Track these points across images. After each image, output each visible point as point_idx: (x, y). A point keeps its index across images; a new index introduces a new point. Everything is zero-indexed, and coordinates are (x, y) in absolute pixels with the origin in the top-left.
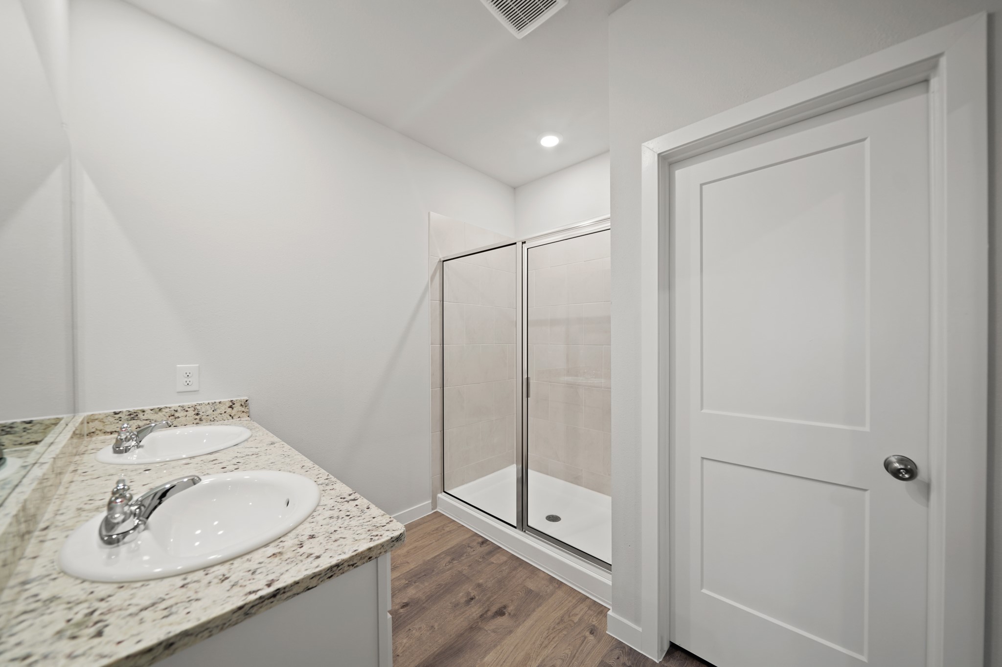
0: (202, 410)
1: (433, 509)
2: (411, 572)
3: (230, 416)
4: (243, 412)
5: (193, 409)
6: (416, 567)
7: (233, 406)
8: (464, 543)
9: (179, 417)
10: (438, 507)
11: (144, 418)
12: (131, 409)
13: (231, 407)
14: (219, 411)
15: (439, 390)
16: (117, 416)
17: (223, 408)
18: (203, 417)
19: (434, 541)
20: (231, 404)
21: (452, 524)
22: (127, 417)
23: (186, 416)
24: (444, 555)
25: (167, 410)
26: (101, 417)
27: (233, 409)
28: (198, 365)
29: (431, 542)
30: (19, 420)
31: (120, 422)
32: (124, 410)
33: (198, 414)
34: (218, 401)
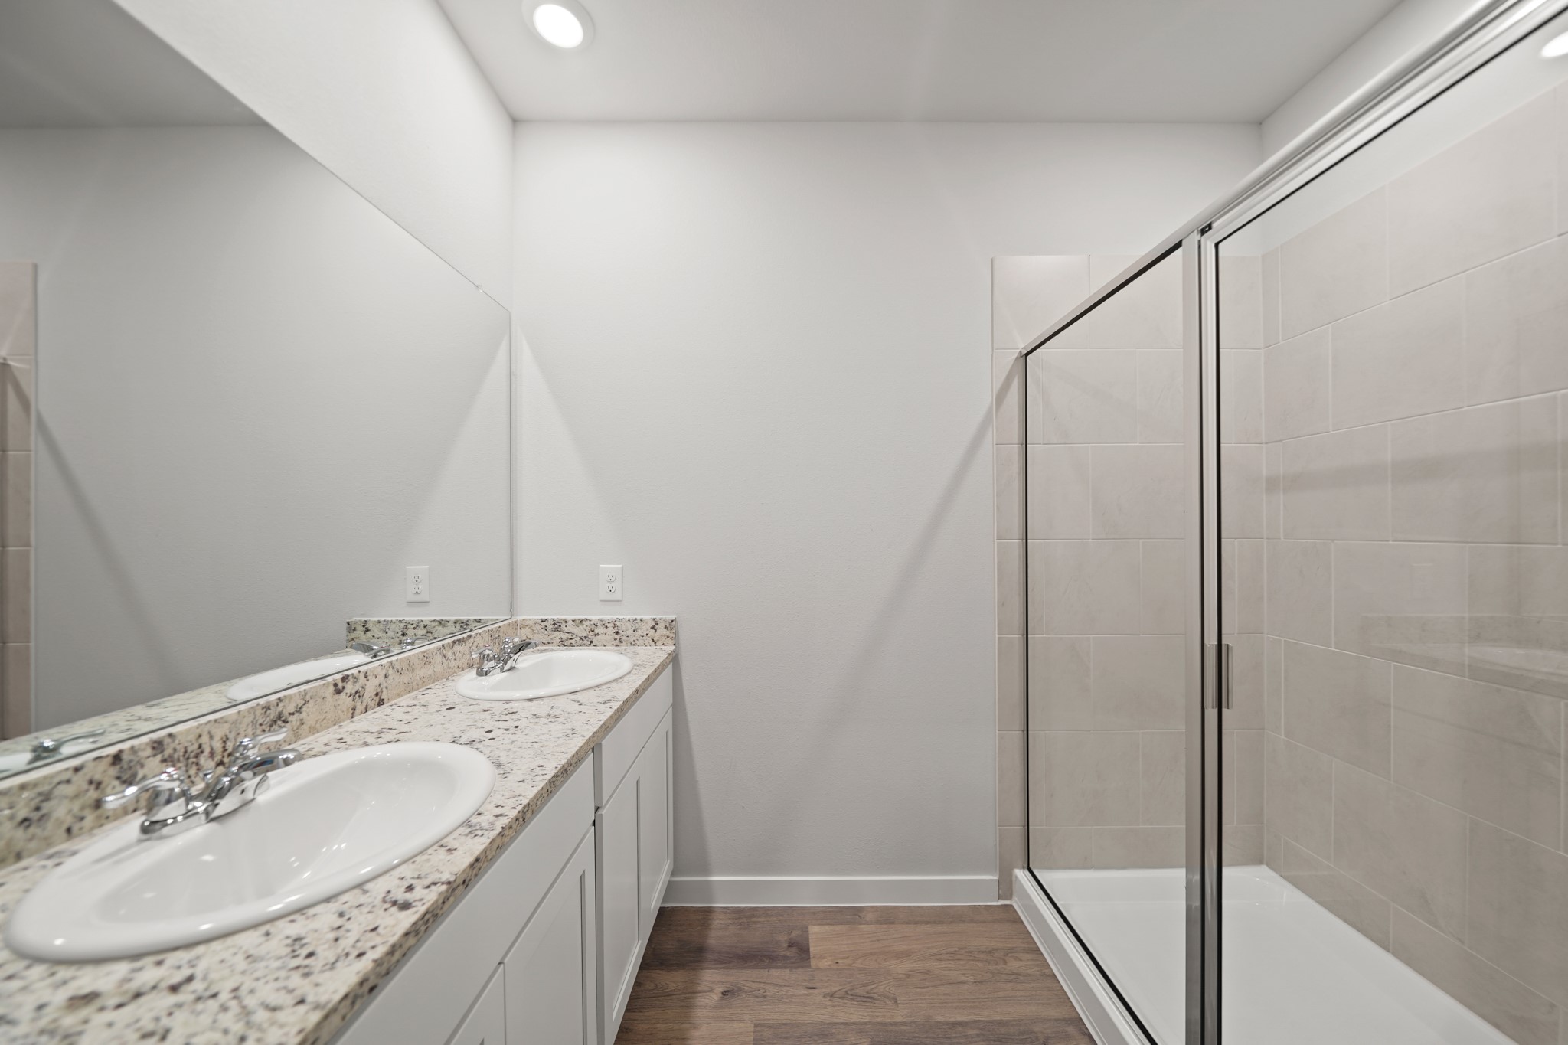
0: (623, 627)
1: (1000, 897)
2: (890, 1028)
3: (653, 641)
4: (668, 637)
5: (612, 625)
6: (905, 1024)
7: (657, 627)
8: (1036, 1029)
9: (598, 634)
10: (1015, 898)
11: (566, 629)
12: (555, 618)
13: (653, 628)
14: (640, 632)
15: (1017, 639)
16: (544, 624)
17: (645, 628)
18: (623, 638)
19: (971, 979)
20: (654, 624)
21: (1029, 956)
22: (552, 627)
23: (605, 634)
24: (975, 1032)
25: (588, 623)
26: (531, 623)
27: (656, 631)
28: (621, 566)
29: (963, 978)
30: (472, 618)
31: (546, 632)
32: (550, 617)
33: (617, 633)
34: (639, 617)
